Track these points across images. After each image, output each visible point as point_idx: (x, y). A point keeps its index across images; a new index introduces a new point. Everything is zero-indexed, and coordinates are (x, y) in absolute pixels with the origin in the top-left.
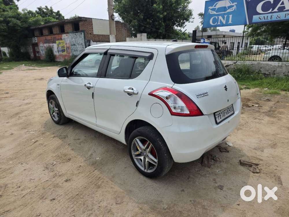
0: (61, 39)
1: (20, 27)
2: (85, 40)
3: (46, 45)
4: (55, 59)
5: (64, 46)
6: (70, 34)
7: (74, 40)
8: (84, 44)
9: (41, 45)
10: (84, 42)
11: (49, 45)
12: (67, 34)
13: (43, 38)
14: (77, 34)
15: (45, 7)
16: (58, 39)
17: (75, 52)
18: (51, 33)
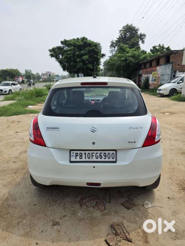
0: (156, 71)
1: (133, 63)
2: (171, 71)
3: (146, 76)
4: (149, 87)
5: (156, 76)
6: (163, 66)
7: (164, 71)
8: (170, 74)
9: (143, 76)
10: (171, 72)
11: (148, 76)
12: (160, 66)
13: (145, 70)
14: (167, 65)
15: (159, 45)
16: (154, 71)
17: (162, 81)
18: (151, 66)
